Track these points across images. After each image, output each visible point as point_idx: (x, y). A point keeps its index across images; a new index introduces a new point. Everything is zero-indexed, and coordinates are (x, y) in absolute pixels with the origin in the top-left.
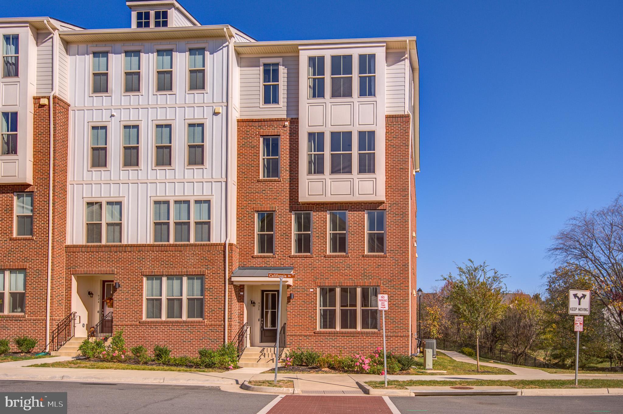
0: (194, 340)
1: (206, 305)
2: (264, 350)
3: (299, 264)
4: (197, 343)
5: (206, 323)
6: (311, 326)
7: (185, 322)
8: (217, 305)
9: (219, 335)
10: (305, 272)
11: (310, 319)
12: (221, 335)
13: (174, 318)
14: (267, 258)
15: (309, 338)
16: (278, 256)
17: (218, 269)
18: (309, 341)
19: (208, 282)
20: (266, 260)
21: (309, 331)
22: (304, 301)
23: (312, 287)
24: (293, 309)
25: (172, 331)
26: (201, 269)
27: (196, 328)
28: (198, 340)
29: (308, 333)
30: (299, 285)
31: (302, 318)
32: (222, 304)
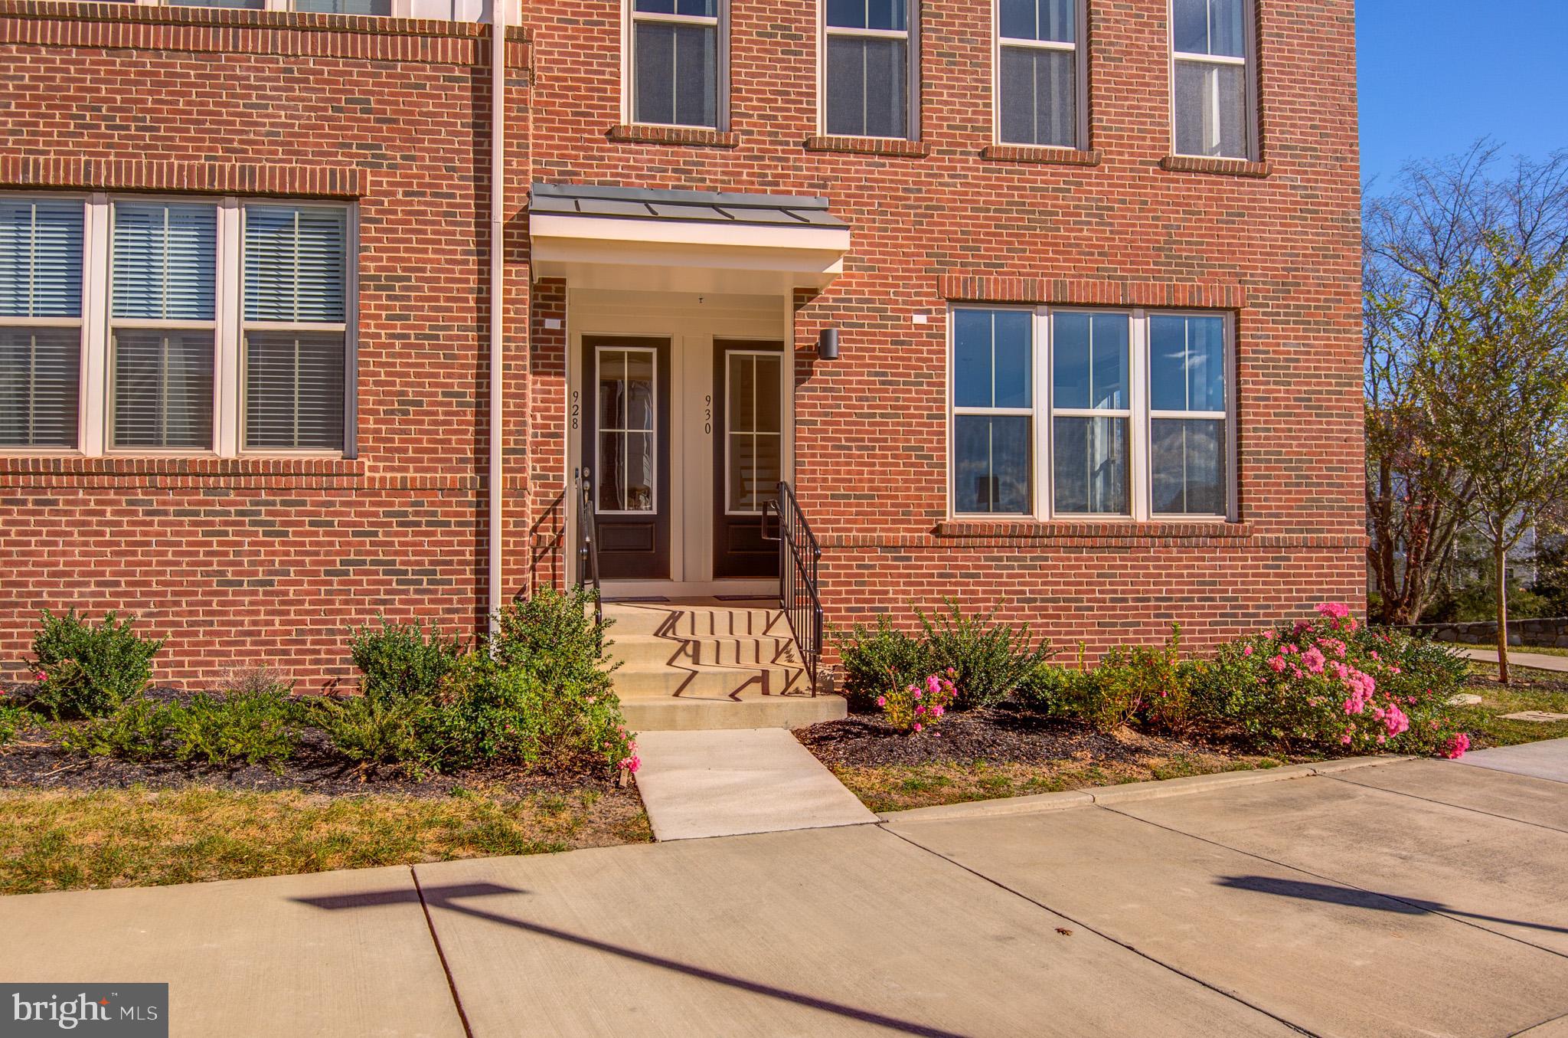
0: (293, 576)
1: (366, 374)
2: (673, 626)
3: (858, 188)
4: (308, 593)
5: (367, 474)
6: (920, 498)
7: (232, 469)
8: (436, 375)
9: (450, 543)
10: (885, 230)
11: (912, 465)
12: (460, 543)
13: (159, 444)
14: (687, 144)
15: (908, 559)
16: (748, 141)
17: (439, 168)
18: (909, 576)
19: (380, 240)
20: (684, 155)
21: (909, 522)
22: (884, 374)
23: (920, 303)
24: (826, 414)
25: (151, 524)
26: (339, 163)
27: (304, 503)
28: (316, 573)
29: (902, 534)
30: (855, 292)
31: (874, 456)
32: (463, 366)
